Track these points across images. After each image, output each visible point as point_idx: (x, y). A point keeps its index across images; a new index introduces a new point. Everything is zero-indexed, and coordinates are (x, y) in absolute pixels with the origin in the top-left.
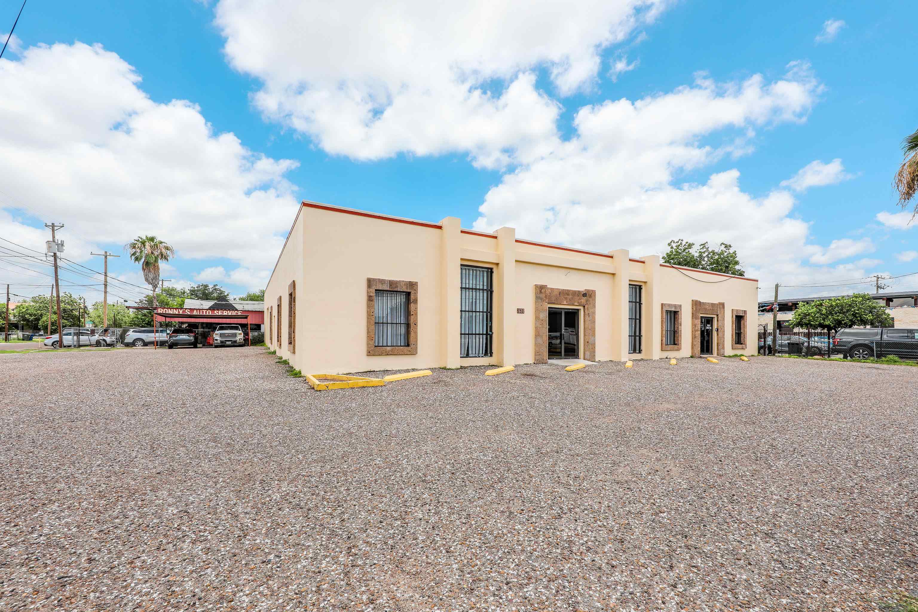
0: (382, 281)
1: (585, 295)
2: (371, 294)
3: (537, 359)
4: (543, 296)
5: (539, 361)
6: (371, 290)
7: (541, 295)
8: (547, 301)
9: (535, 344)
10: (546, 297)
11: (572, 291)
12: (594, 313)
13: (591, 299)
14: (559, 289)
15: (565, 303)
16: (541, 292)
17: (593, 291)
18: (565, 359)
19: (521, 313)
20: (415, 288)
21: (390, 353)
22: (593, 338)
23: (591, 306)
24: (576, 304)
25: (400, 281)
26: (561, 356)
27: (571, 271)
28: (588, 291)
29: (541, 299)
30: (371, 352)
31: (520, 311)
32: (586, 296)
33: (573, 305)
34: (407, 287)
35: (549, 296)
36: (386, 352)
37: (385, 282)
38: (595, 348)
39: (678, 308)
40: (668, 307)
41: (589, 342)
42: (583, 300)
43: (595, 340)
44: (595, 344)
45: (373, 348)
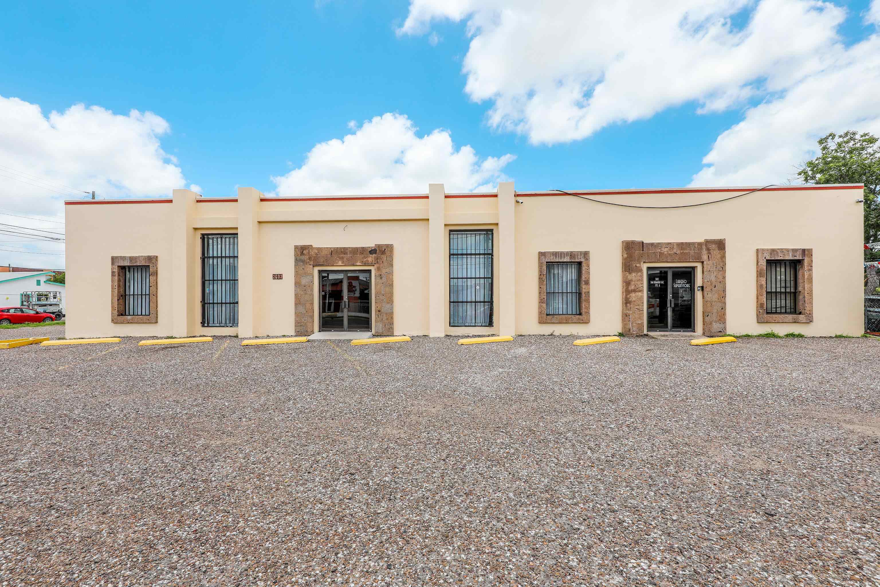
0: (123, 258)
1: (373, 251)
2: (114, 270)
3: (297, 330)
4: (305, 258)
5: (299, 333)
6: (114, 266)
7: (303, 257)
8: (312, 263)
9: (295, 313)
10: (310, 259)
11: (352, 248)
12: (391, 273)
13: (384, 257)
14: (330, 248)
15: (340, 263)
16: (302, 254)
17: (387, 246)
18: (347, 331)
19: (278, 279)
20: (153, 261)
21: (131, 321)
22: (388, 306)
23: (385, 264)
24: (358, 264)
25: (139, 257)
26: (343, 328)
27: (350, 225)
28: (379, 246)
29: (303, 261)
30: (114, 320)
31: (278, 277)
32: (376, 253)
33: (353, 265)
34: (146, 261)
35: (315, 257)
36: (127, 320)
37: (126, 259)
38: (392, 318)
39: (579, 257)
40: (552, 257)
41: (382, 311)
42: (371, 258)
43: (392, 308)
44: (392, 313)
45: (116, 317)
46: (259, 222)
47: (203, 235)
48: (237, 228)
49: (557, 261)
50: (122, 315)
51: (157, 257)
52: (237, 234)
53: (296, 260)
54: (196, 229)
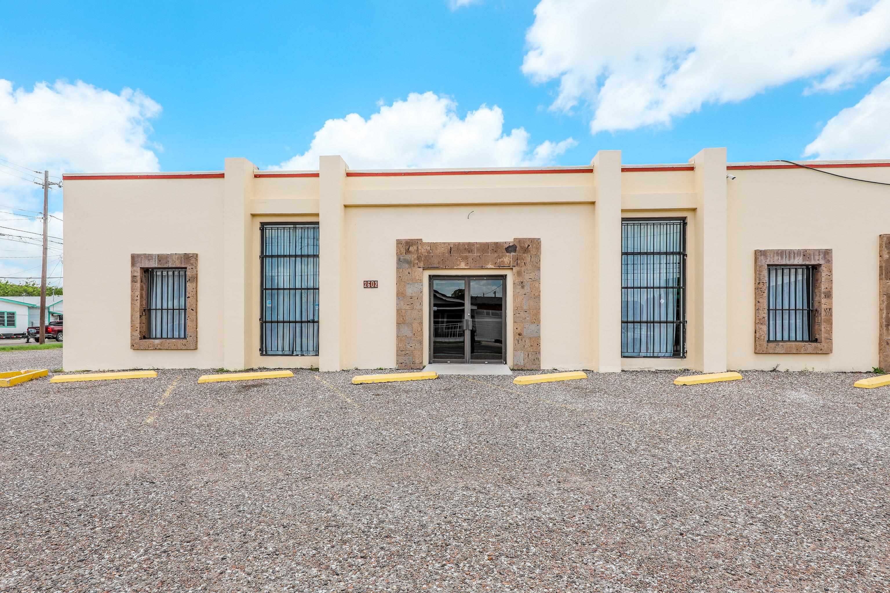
0: (148, 257)
1: (511, 249)
2: (135, 274)
3: (400, 361)
4: (412, 257)
5: (403, 365)
6: (135, 268)
7: (408, 257)
8: (422, 264)
9: (398, 336)
10: (419, 258)
11: (480, 243)
12: (537, 280)
13: (527, 257)
14: (449, 244)
15: (463, 265)
16: (408, 251)
17: (532, 240)
18: (471, 363)
19: (371, 287)
20: (192, 262)
21: (159, 347)
22: (533, 327)
23: (529, 267)
24: (490, 266)
25: (171, 255)
26: (463, 357)
27: (476, 209)
28: (520, 241)
29: (409, 262)
30: (135, 345)
31: (371, 284)
32: (515, 251)
33: (482, 268)
34: (181, 261)
35: (426, 257)
36: (154, 345)
37: (152, 257)
38: (538, 345)
39: (817, 257)
40: (776, 258)
41: (524, 334)
42: (508, 259)
43: (539, 330)
44: (539, 337)
45: (138, 340)
46: (346, 206)
47: (263, 224)
48: (317, 215)
49: (784, 263)
50: (144, 338)
51: (197, 255)
52: (318, 223)
53: (399, 260)
54: (253, 215)
